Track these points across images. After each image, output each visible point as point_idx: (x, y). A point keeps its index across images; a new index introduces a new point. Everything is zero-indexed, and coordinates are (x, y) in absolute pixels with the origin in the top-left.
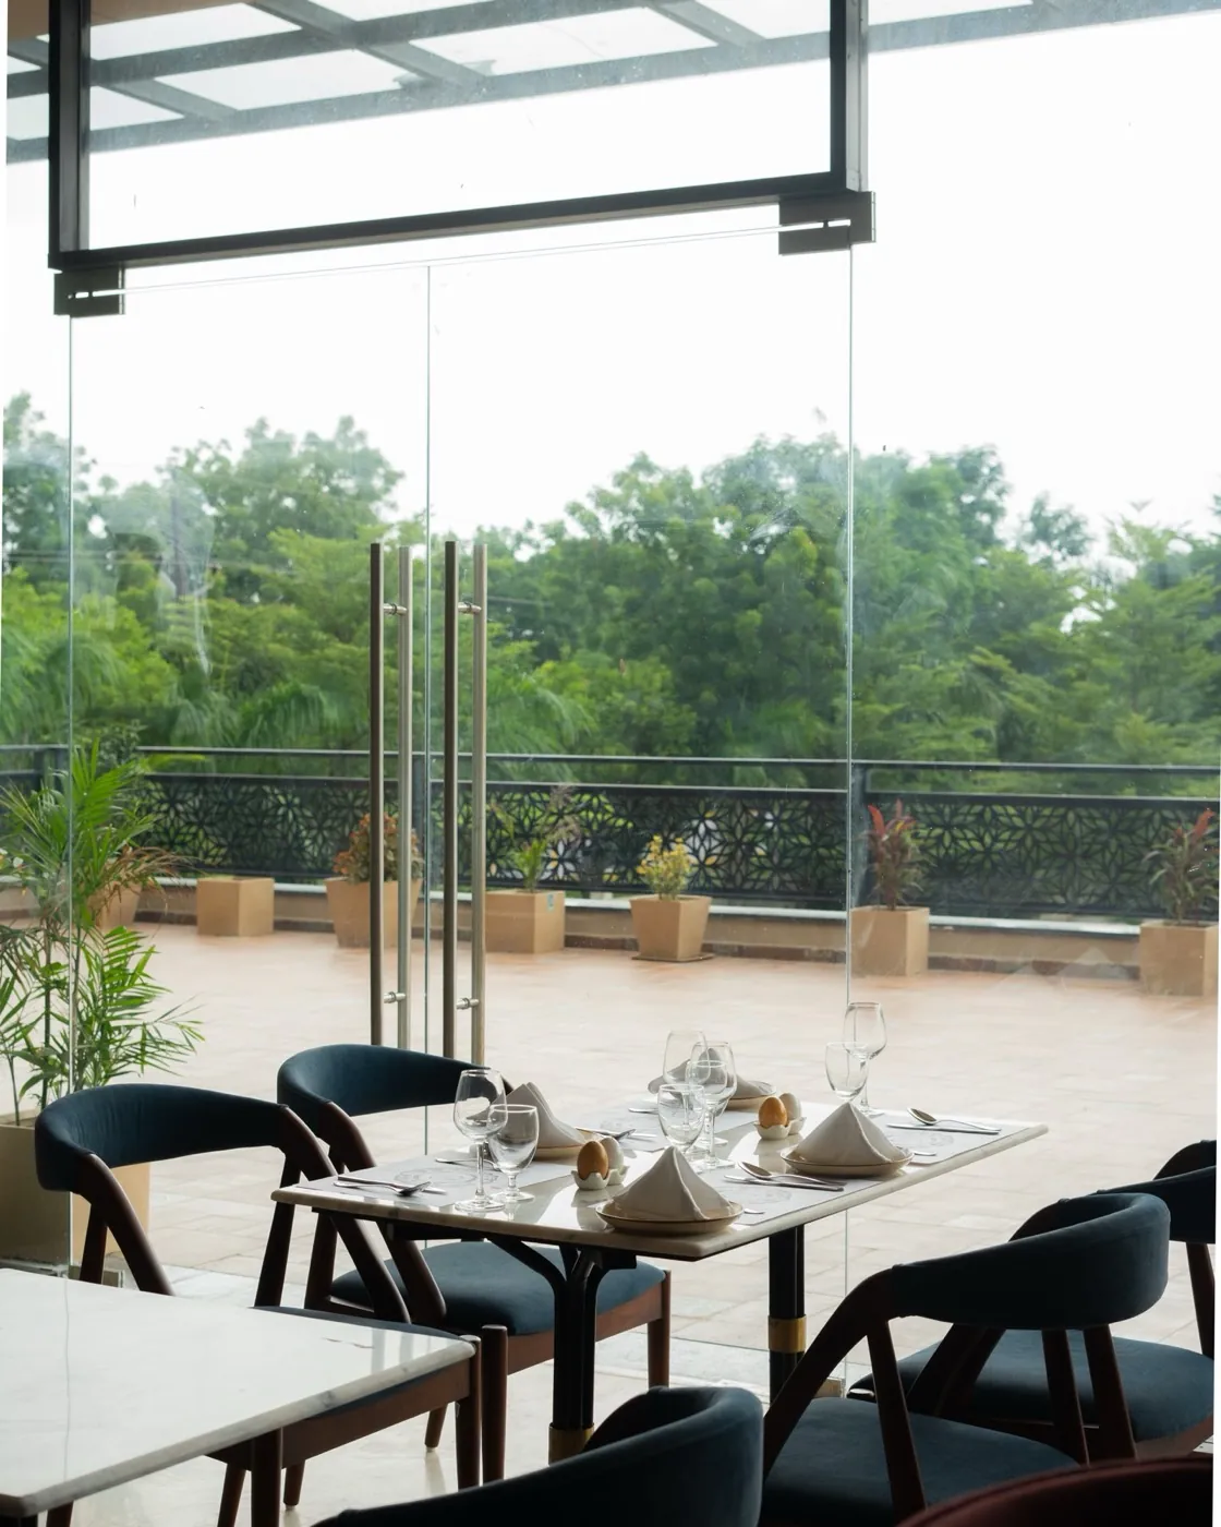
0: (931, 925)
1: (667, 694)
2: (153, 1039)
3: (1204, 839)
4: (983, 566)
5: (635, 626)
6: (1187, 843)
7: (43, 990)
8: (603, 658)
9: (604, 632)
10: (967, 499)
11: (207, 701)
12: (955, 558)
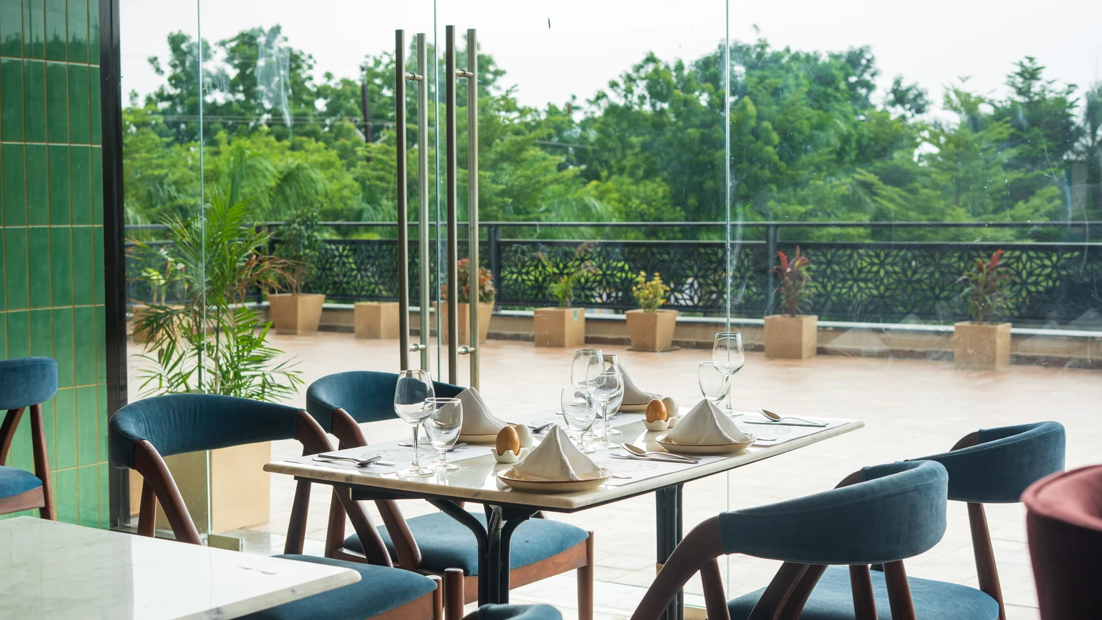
0: (818, 327)
1: (666, 201)
2: (269, 384)
3: (996, 268)
4: (863, 121)
5: (647, 158)
6: (985, 271)
7: (196, 351)
8: (626, 179)
9: (628, 162)
10: (853, 79)
11: (380, 205)
12: (845, 116)
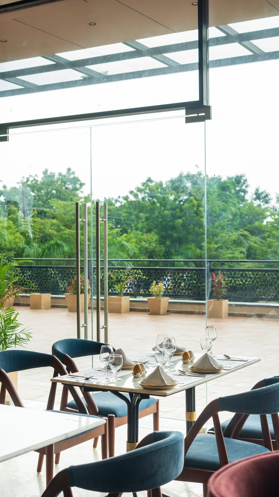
0: (229, 304)
1: (157, 242)
2: (18, 338)
5: (148, 224)
8: (139, 233)
9: (140, 226)
10: (238, 189)
11: (32, 246)
12: (234, 205)
